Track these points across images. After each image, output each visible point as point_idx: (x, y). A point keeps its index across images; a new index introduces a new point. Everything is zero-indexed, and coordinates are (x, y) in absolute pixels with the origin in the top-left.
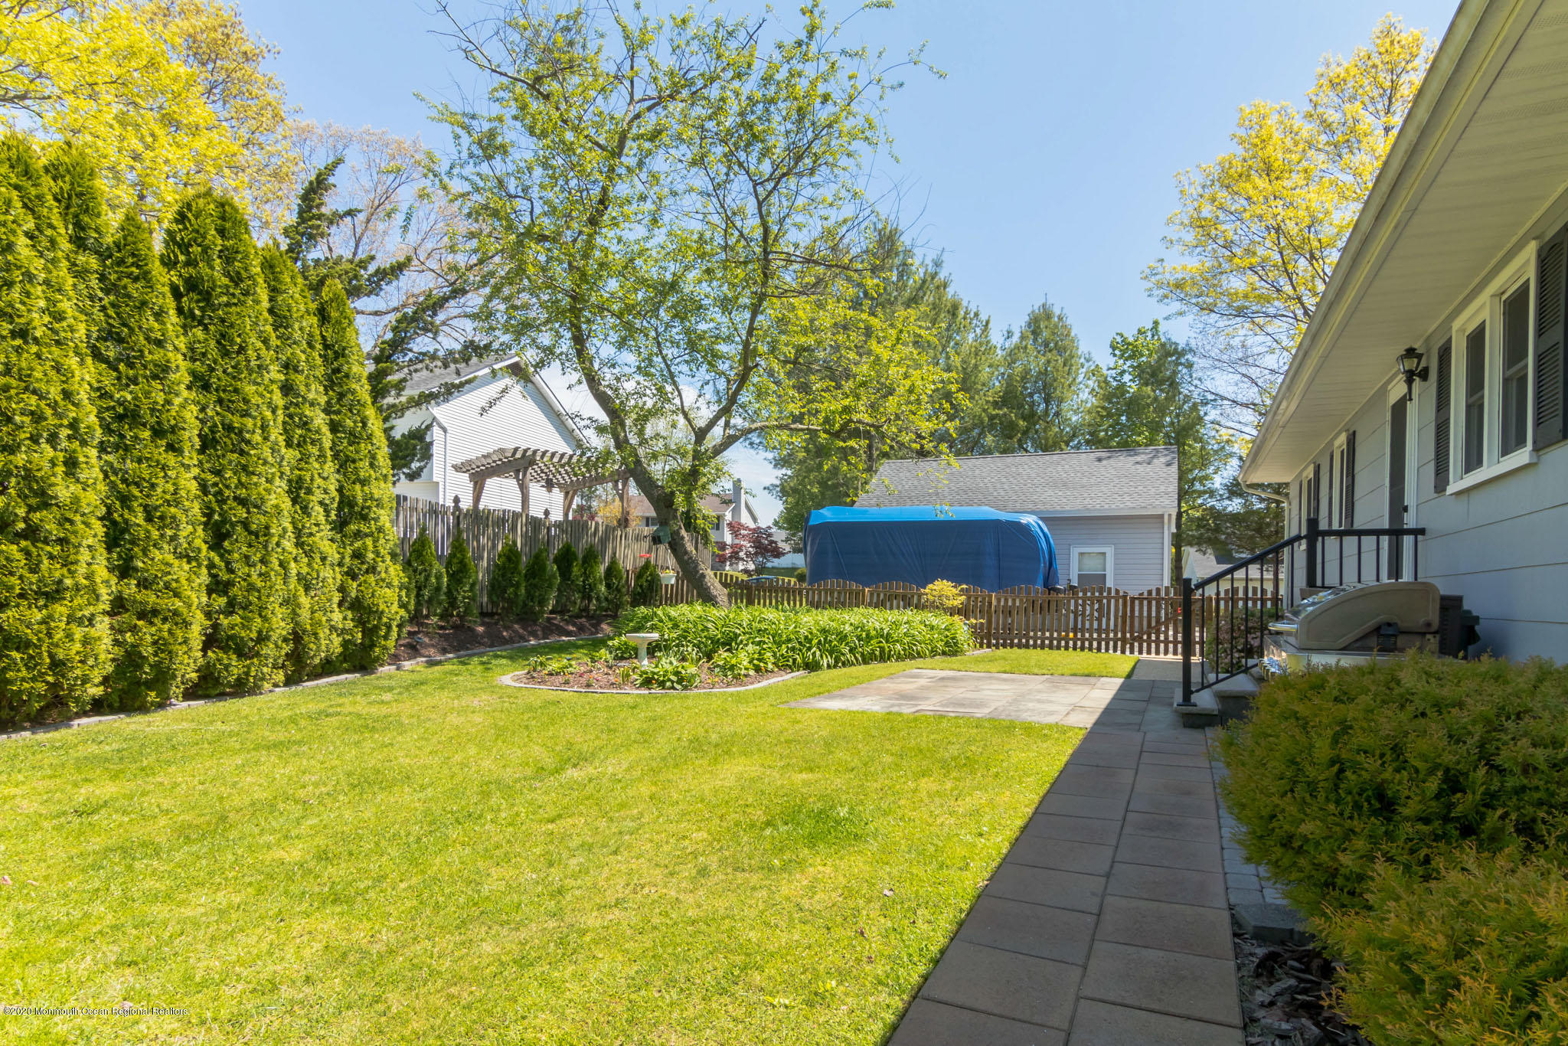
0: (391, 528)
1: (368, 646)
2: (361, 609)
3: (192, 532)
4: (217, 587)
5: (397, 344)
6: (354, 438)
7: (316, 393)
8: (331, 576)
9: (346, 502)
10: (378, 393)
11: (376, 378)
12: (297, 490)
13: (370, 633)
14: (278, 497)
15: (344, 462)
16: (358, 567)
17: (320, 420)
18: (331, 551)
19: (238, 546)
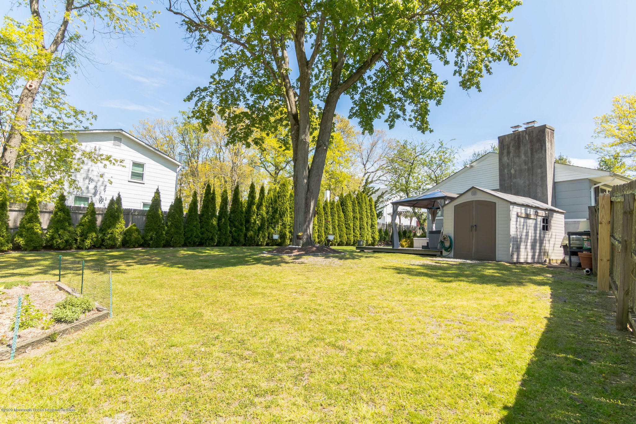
0: (377, 227)
1: (374, 243)
2: (373, 238)
3: (358, 228)
4: (360, 234)
5: (378, 200)
6: (373, 216)
7: (369, 211)
8: (370, 234)
9: (372, 224)
10: (375, 208)
11: (375, 205)
12: (367, 223)
13: (374, 241)
14: (365, 225)
15: (372, 219)
16: (373, 232)
17: (369, 214)
18: (370, 230)
19: (362, 230)
